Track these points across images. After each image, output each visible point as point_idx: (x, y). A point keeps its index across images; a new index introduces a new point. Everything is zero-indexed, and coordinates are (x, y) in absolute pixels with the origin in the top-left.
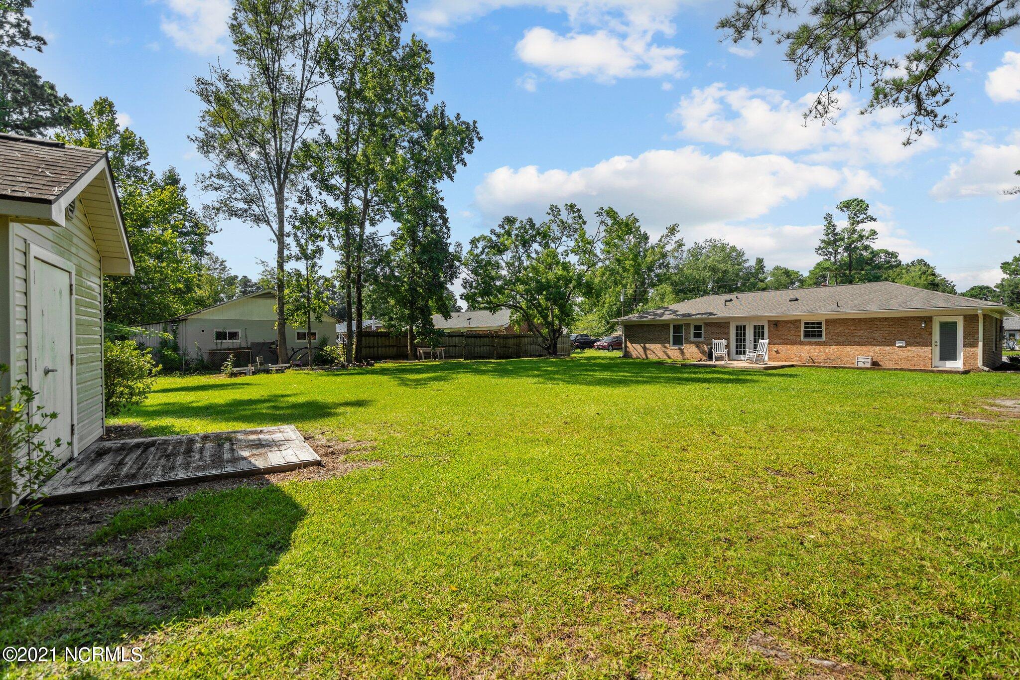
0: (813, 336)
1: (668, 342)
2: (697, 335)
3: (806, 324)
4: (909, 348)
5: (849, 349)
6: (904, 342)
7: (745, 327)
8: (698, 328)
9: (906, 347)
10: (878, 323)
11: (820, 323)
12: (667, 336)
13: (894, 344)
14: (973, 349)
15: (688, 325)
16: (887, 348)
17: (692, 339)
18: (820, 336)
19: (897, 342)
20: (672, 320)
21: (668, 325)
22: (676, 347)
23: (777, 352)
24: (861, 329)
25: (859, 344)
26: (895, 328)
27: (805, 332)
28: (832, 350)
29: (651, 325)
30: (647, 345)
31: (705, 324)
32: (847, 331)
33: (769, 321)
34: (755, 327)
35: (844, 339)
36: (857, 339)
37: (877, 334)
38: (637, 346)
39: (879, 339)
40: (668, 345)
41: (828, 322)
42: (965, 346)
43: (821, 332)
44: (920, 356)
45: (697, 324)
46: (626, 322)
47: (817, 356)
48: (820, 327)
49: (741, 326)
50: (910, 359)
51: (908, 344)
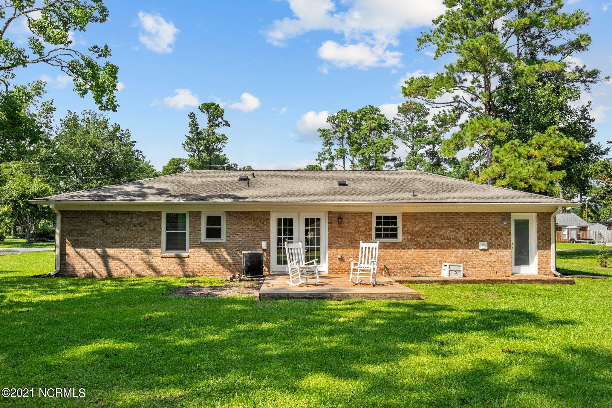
0: (386, 236)
1: (158, 245)
2: (213, 233)
3: (378, 218)
4: (491, 251)
5: (432, 254)
6: (486, 243)
7: (291, 221)
8: (214, 220)
9: (487, 250)
10: (460, 220)
11: (395, 218)
12: (155, 234)
13: (476, 247)
14: (546, 252)
15: (196, 215)
16: (470, 252)
17: (204, 238)
18: (395, 236)
19: (480, 243)
20: (166, 204)
21: (158, 214)
22: (172, 254)
23: (341, 259)
24: (443, 227)
25: (441, 246)
26: (477, 226)
27: (377, 230)
28: (411, 254)
29: (123, 213)
30: (111, 252)
31: (228, 213)
32: (427, 229)
33: (330, 213)
34: (307, 220)
35: (424, 240)
36: (438, 240)
37: (459, 234)
38: (88, 253)
39: (462, 240)
40: (156, 251)
41: (405, 216)
42: (539, 248)
43: (395, 230)
44: (501, 261)
45: (214, 213)
46: (65, 205)
47: (393, 264)
48: (395, 224)
49: (285, 220)
50: (492, 264)
51: (491, 246)
